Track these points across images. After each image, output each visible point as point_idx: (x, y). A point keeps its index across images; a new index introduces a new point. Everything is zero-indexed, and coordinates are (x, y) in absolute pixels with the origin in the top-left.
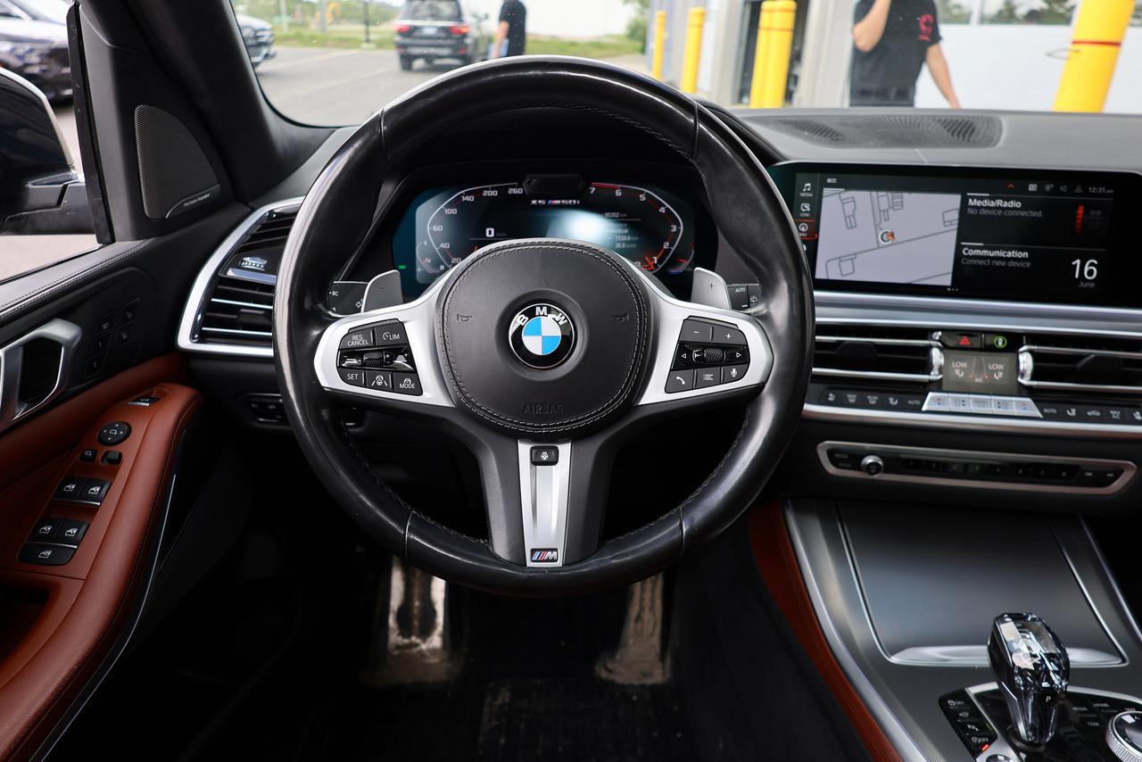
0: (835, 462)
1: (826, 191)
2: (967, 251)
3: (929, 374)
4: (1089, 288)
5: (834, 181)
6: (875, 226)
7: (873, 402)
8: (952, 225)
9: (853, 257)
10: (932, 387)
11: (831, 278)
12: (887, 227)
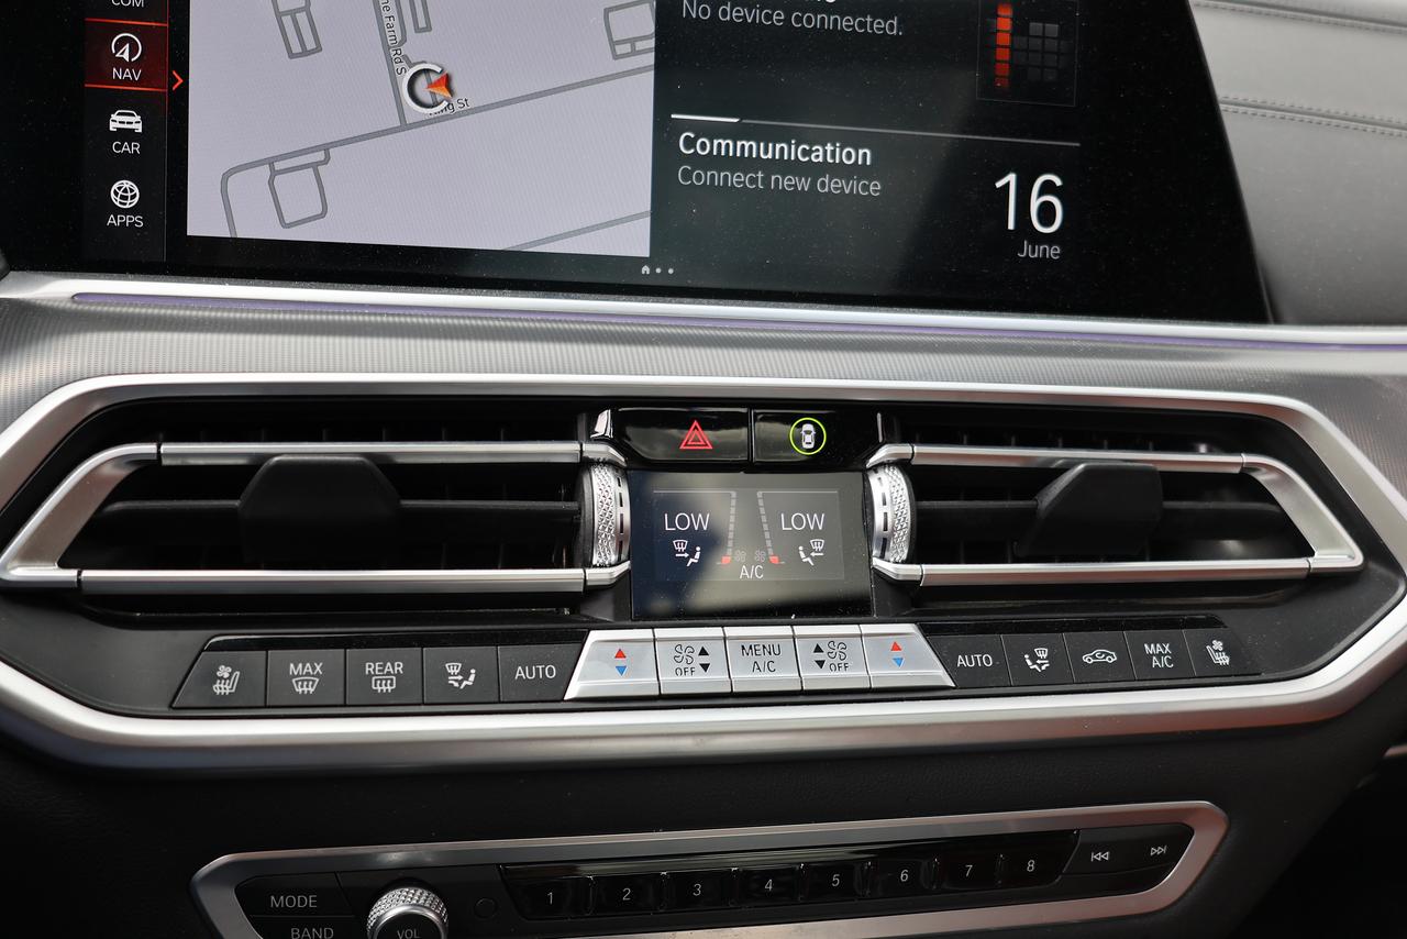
0: (274, 928)
2: (690, 143)
3: (588, 564)
4: (1044, 261)
6: (386, 47)
7: (384, 687)
8: (634, 53)
9: (320, 156)
10: (600, 610)
11: (245, 231)
12: (424, 51)
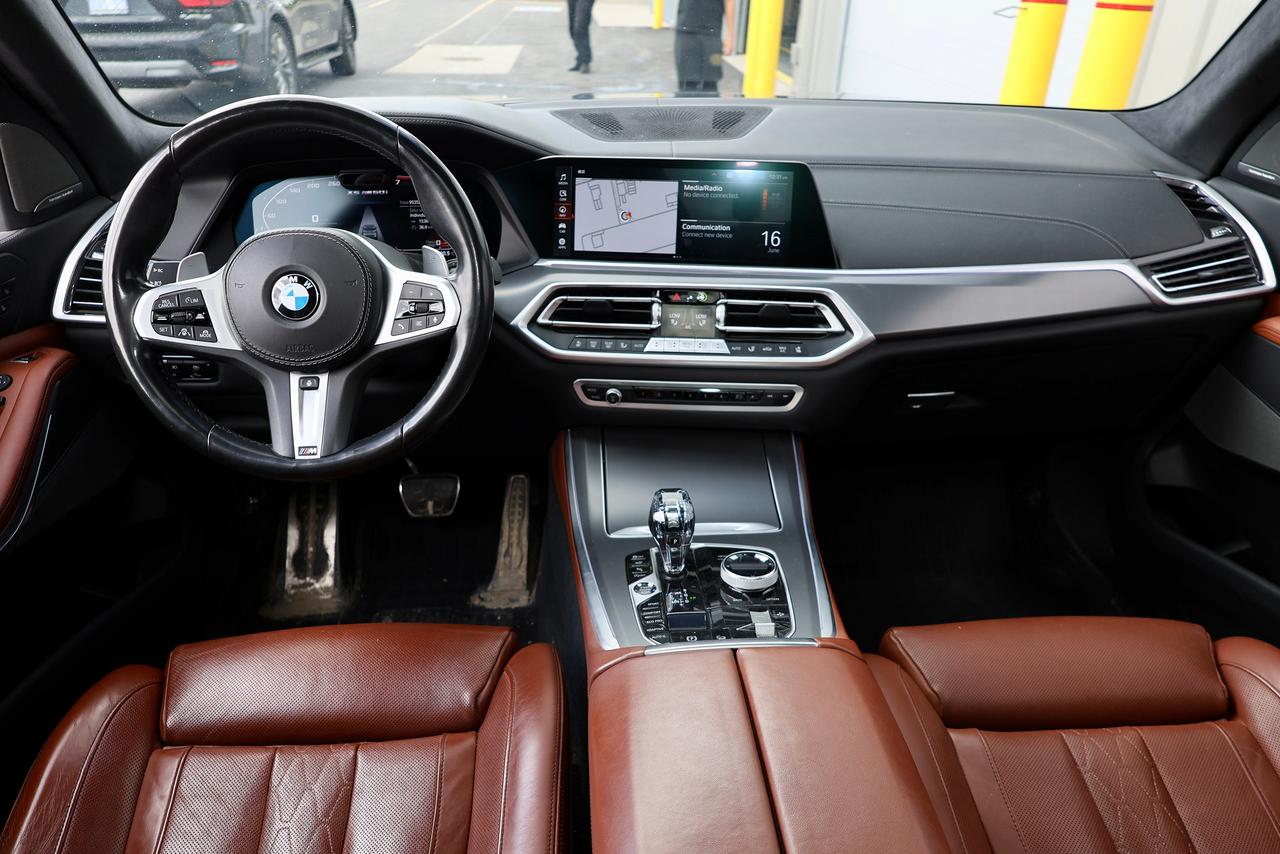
0: (589, 396)
1: (578, 180)
2: (685, 227)
3: (650, 323)
4: (774, 253)
5: (583, 172)
6: (617, 207)
7: (608, 347)
8: (673, 206)
9: (601, 232)
10: (655, 334)
11: (586, 250)
12: (625, 208)
